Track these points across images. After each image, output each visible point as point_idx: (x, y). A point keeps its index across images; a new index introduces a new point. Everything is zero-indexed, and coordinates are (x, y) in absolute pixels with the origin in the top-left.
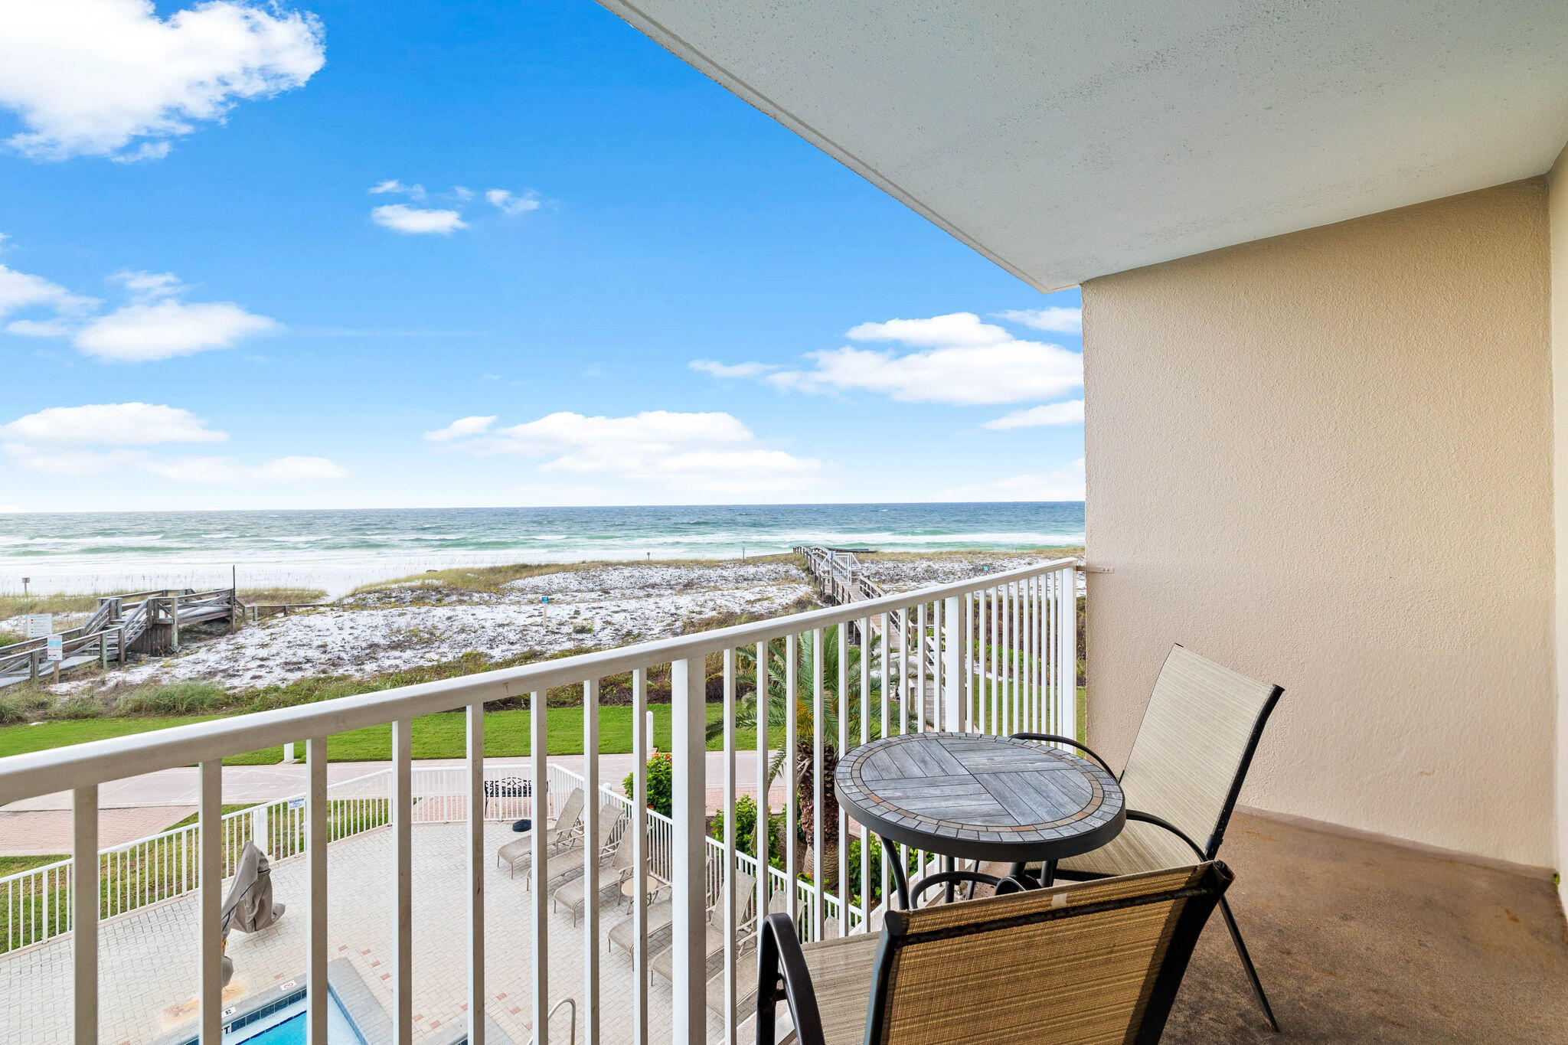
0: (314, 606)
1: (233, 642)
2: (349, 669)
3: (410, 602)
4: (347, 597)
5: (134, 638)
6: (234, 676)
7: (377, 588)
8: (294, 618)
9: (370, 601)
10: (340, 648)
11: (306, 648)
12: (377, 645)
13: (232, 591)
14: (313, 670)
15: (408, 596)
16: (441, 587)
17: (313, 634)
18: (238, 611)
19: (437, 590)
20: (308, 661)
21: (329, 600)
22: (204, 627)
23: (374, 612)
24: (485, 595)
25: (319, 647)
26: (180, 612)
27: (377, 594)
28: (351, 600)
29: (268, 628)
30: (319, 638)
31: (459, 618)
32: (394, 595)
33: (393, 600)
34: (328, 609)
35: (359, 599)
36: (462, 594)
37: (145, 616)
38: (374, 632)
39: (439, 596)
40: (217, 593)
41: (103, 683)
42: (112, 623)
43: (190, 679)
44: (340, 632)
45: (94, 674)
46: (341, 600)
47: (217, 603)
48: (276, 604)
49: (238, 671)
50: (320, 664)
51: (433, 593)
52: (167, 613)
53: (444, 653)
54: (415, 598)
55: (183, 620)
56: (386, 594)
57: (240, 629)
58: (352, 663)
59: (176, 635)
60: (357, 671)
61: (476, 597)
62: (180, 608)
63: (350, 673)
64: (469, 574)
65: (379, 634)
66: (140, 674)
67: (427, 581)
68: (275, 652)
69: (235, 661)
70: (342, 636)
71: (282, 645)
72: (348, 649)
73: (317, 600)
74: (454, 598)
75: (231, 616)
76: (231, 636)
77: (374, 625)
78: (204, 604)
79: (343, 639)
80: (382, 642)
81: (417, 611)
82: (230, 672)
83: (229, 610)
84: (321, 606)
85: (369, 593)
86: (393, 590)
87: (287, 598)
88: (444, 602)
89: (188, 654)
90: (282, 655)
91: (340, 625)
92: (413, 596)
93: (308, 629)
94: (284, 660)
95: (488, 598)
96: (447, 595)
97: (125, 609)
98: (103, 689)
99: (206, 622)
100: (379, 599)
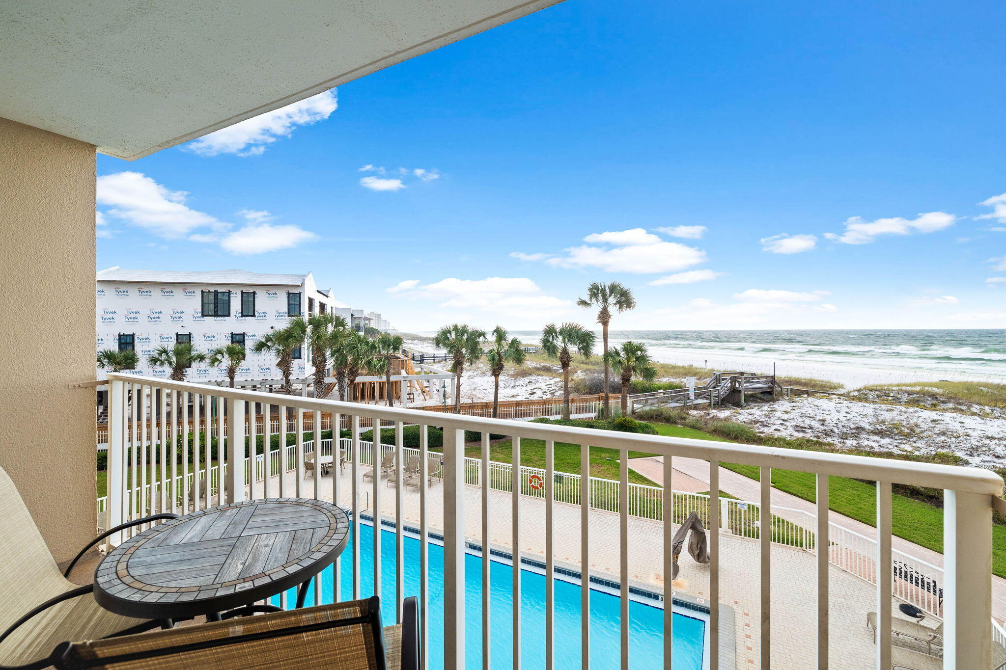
0: (829, 394)
1: (772, 406)
2: (836, 439)
3: (906, 402)
4: (855, 391)
5: (725, 395)
6: (766, 426)
7: (878, 388)
8: (810, 399)
9: (871, 397)
10: (835, 425)
11: (811, 419)
12: (863, 429)
13: (773, 377)
14: (811, 434)
15: (905, 397)
16: (938, 394)
17: (819, 411)
18: (777, 388)
19: (933, 396)
20: (811, 428)
21: (842, 391)
22: (760, 396)
23: (867, 405)
24: (987, 408)
25: (820, 420)
26: (745, 385)
27: (877, 392)
28: (856, 394)
29: (793, 402)
30: (822, 415)
31: (944, 422)
32: (892, 395)
33: (890, 398)
34: (837, 397)
35: (863, 394)
36: (960, 404)
37: (729, 385)
38: (863, 419)
39: (935, 402)
40: (767, 377)
41: (708, 414)
42: (717, 386)
43: (744, 422)
44: (838, 414)
45: (706, 409)
46: (849, 392)
47: (766, 382)
48: (805, 389)
49: (769, 424)
50: (818, 431)
51: (929, 399)
52: (739, 385)
53: (919, 447)
54: (910, 400)
55: (747, 389)
56: (885, 393)
57: (778, 400)
58: (839, 437)
59: (743, 397)
60: (841, 442)
61: (975, 408)
62: (745, 383)
63: (835, 443)
64: (981, 388)
65: (866, 421)
66: (724, 414)
67: (926, 388)
68: (792, 417)
69: (769, 418)
70: (838, 417)
71: (797, 414)
72: (840, 426)
73: (835, 390)
74: (951, 405)
75: (773, 391)
76: (772, 403)
77: (864, 414)
78: (757, 382)
79: (838, 419)
80: (867, 427)
81: (904, 409)
82: (765, 423)
83: (772, 388)
84: (834, 394)
85: (872, 391)
86: (892, 391)
87: (814, 386)
88: (938, 407)
89: (748, 409)
90: (796, 420)
91: (838, 409)
92: (909, 398)
93: (816, 408)
94: (795, 424)
95: (990, 411)
96: (944, 402)
97: (723, 379)
98: (708, 417)
99: (762, 393)
100: (878, 396)
